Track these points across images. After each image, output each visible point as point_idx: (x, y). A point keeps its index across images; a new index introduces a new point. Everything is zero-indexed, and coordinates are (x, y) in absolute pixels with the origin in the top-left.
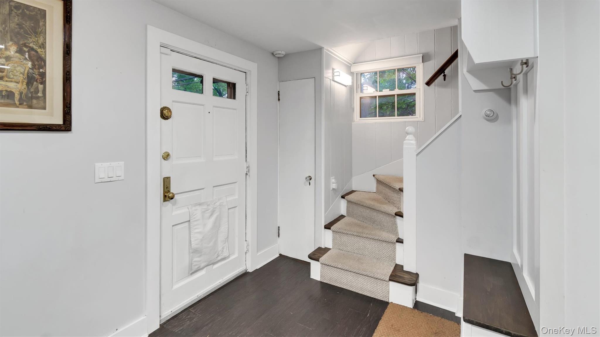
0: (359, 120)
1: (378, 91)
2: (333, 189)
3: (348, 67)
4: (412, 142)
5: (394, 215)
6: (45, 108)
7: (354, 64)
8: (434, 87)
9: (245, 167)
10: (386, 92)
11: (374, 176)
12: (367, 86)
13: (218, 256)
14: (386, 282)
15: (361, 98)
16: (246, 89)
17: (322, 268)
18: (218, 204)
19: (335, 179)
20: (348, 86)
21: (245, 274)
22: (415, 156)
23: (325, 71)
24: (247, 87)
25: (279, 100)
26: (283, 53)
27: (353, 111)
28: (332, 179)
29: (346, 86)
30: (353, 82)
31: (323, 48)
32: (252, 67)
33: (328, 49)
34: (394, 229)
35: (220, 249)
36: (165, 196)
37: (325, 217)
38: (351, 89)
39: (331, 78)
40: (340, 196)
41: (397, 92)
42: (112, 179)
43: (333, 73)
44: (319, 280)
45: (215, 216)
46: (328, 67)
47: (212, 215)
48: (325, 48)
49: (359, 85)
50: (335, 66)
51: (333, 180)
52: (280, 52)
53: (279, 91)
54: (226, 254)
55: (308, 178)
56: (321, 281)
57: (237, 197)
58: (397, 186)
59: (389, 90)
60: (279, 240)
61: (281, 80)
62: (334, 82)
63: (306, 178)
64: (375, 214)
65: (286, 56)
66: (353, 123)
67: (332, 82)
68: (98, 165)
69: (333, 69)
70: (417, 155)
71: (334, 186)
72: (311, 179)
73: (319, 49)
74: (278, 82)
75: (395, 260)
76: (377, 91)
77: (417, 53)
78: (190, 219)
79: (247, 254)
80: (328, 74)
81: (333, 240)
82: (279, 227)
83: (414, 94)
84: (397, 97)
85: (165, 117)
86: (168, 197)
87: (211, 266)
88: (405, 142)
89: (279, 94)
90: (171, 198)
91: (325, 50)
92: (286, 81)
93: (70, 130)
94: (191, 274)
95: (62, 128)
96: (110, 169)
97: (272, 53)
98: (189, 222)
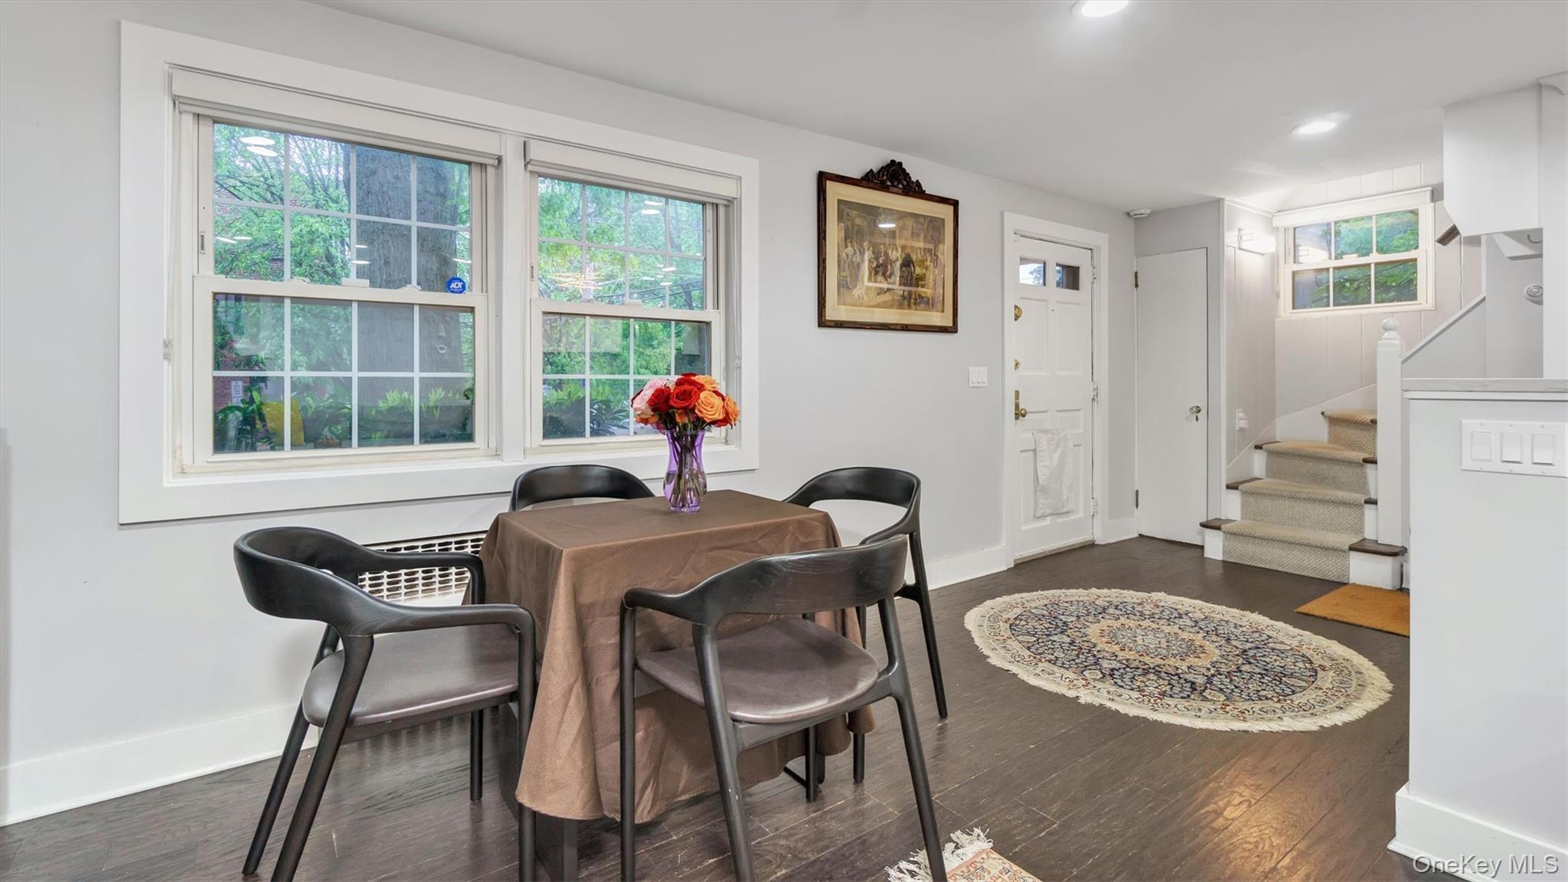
0: (1291, 313)
1: (1333, 258)
2: (1241, 430)
3: (1268, 220)
4: (1394, 342)
5: (1361, 462)
6: (943, 311)
7: (1279, 212)
8: (1459, 246)
9: (1092, 389)
10: (1352, 259)
11: (1323, 413)
12: (1309, 248)
13: (1063, 506)
14: (1343, 554)
15: (1294, 273)
16: (1092, 273)
17: (1226, 539)
18: (1062, 435)
19: (1244, 412)
20: (1266, 254)
21: (1091, 546)
22: (1400, 364)
23: (1226, 234)
24: (1095, 270)
25: (1137, 286)
26: (1148, 211)
27: (1278, 296)
28: (1239, 412)
29: (1263, 255)
30: (1277, 247)
31: (1223, 199)
32: (1100, 240)
33: (1232, 201)
34: (1362, 486)
35: (1065, 497)
36: (1016, 414)
37: (1228, 471)
38: (1274, 262)
39: (1236, 245)
40: (1252, 444)
41: (1375, 257)
42: (981, 385)
43: (1240, 238)
44: (1221, 559)
46: (1231, 226)
47: (1056, 448)
48: (1227, 199)
49: (1289, 249)
50: (1242, 222)
51: (1241, 415)
52: (1143, 211)
53: (1136, 273)
54: (1071, 507)
55: (1195, 409)
56: (1224, 559)
57: (1081, 431)
58: (1368, 418)
59: (1356, 255)
60: (1137, 512)
61: (1141, 251)
62: (1240, 251)
63: (1191, 409)
64: (1325, 466)
66: (1277, 320)
67: (1238, 251)
68: (971, 369)
69: (1239, 229)
70: (1403, 362)
71: (1243, 424)
72: (1199, 411)
73: (1215, 201)
74: (1135, 258)
75: (1363, 532)
76: (1330, 258)
77: (1419, 186)
78: (1036, 445)
79: (1095, 518)
80: (1230, 238)
81: (1243, 506)
82: (1137, 491)
83: (1415, 260)
84: (1376, 268)
85: (1017, 318)
86: (1019, 414)
87: (1055, 517)
88: (1380, 342)
89: (1136, 277)
90: (1024, 416)
91: (1226, 202)
92: (1151, 255)
93: (957, 332)
94: (1037, 518)
95: (953, 329)
96: (979, 375)
97: (1128, 214)
98: (1035, 451)
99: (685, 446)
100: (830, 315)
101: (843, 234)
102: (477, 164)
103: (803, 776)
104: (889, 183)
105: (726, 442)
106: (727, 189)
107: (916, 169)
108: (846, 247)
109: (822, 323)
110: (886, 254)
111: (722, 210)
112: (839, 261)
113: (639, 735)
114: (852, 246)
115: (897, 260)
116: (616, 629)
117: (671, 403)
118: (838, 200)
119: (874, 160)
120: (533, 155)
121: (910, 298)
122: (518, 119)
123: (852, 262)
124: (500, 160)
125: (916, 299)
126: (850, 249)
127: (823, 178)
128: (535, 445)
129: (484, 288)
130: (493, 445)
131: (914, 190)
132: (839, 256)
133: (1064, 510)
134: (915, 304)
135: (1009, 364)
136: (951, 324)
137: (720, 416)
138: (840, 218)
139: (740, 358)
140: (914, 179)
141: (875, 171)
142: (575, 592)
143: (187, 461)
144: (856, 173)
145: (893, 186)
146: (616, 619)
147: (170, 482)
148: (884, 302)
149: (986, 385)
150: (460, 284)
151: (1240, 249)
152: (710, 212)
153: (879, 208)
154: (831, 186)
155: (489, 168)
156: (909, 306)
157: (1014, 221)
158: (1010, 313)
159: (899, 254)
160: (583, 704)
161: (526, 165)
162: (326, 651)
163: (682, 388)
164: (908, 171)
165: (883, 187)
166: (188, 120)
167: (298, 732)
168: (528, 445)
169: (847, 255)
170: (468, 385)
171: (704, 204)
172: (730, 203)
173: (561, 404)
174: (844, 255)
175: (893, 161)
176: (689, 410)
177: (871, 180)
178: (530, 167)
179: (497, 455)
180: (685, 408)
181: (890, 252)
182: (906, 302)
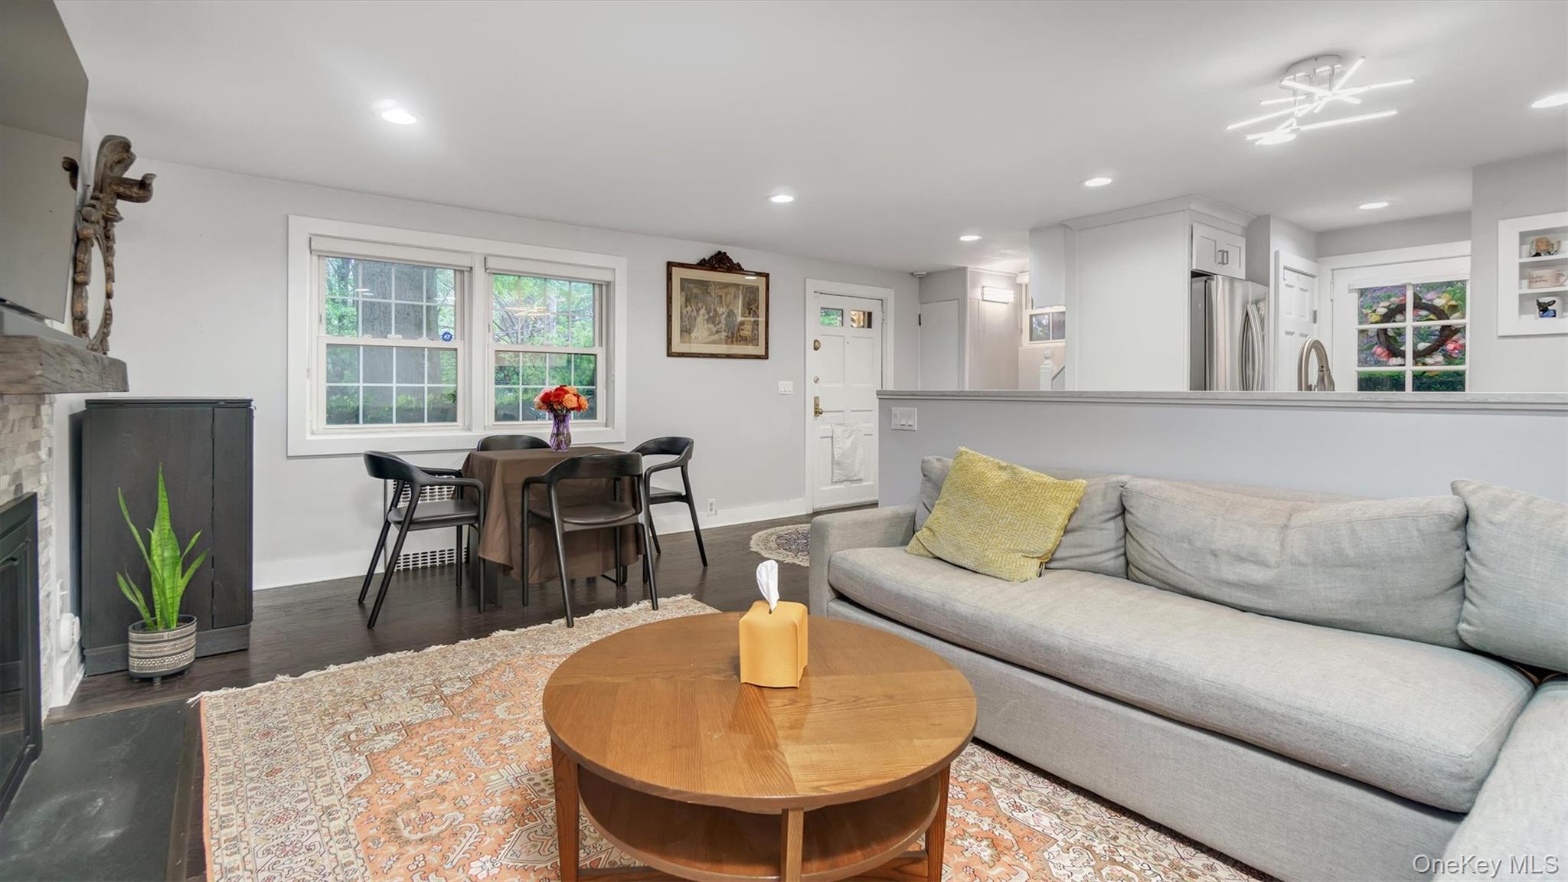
0: (1027, 344)
3: (1010, 279)
4: (1048, 366)
6: (758, 345)
7: (1020, 273)
13: (855, 476)
15: (1031, 316)
16: (883, 316)
20: (1008, 302)
22: (1050, 381)
25: (920, 324)
26: (925, 272)
27: (1016, 333)
29: (1005, 303)
30: (1019, 298)
31: (967, 267)
32: (889, 294)
35: (857, 470)
36: (816, 412)
38: (1014, 308)
39: (980, 298)
42: (788, 393)
43: (982, 294)
45: (852, 438)
46: (974, 285)
47: (849, 436)
48: (969, 266)
50: (984, 282)
52: (921, 272)
53: (920, 315)
54: (862, 476)
57: (871, 425)
61: (922, 301)
62: (985, 302)
65: (929, 274)
66: (1020, 348)
67: (981, 302)
68: (780, 383)
69: (981, 287)
70: (1053, 379)
73: (961, 269)
74: (919, 305)
78: (832, 434)
80: (976, 293)
85: (816, 349)
86: (818, 412)
87: (849, 483)
88: (1042, 366)
89: (920, 318)
90: (821, 413)
91: (969, 269)
92: (928, 303)
93: (767, 358)
94: (833, 483)
95: (766, 357)
96: (786, 386)
97: (912, 274)
98: (832, 437)
99: (560, 419)
100: (675, 349)
101: (684, 299)
102: (459, 270)
103: (615, 579)
104: (717, 266)
105: (606, 426)
106: (605, 276)
107: (735, 256)
108: (686, 307)
109: (670, 354)
110: (715, 310)
111: (604, 288)
112: (681, 316)
113: (531, 546)
114: (691, 306)
115: (723, 313)
116: (521, 496)
117: (551, 399)
118: (681, 279)
119: (707, 252)
120: (489, 265)
121: (733, 337)
122: (482, 246)
123: (691, 316)
124: (471, 268)
125: (737, 338)
126: (689, 308)
127: (670, 265)
128: (490, 424)
129: (463, 338)
130: (467, 424)
131: (736, 269)
132: (681, 312)
133: (856, 478)
134: (736, 341)
135: (810, 381)
136: (764, 354)
137: (575, 405)
138: (682, 289)
139: (614, 376)
140: (735, 262)
141: (707, 259)
142: (503, 477)
143: (315, 428)
144: (694, 261)
145: (720, 267)
146: (520, 492)
147: (309, 437)
148: (713, 341)
149: (791, 393)
150: (449, 336)
151: (983, 300)
152: (597, 289)
153: (710, 282)
154: (674, 269)
155: (466, 273)
156: (732, 343)
157: (812, 285)
158: (810, 345)
159: (724, 310)
160: (505, 522)
161: (486, 270)
162: (393, 508)
163: (558, 392)
164: (731, 257)
165: (713, 269)
166: (315, 258)
167: (386, 528)
168: (486, 424)
169: (687, 312)
170: (452, 392)
171: (594, 284)
172: (608, 284)
173: (511, 404)
174: (685, 312)
175: (720, 252)
176: (560, 403)
177: (703, 265)
178: (488, 271)
179: (469, 429)
180: (558, 401)
181: (718, 309)
182: (730, 340)
